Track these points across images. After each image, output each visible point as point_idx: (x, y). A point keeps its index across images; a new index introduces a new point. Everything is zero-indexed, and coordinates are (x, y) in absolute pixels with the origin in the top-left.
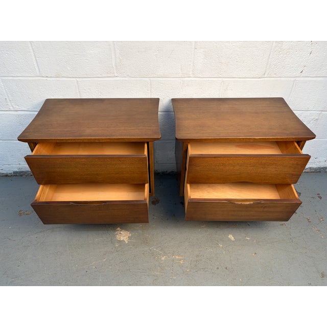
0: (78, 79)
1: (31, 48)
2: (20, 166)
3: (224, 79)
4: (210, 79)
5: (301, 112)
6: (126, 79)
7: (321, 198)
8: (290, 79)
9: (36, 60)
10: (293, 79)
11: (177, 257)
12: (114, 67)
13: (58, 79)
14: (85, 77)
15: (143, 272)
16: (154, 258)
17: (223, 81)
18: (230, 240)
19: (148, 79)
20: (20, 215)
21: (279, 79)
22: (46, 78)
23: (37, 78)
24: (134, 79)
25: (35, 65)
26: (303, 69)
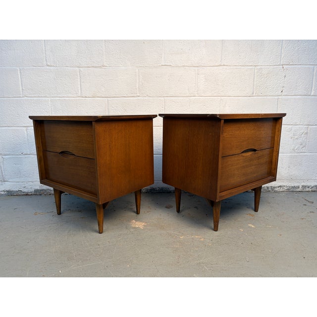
0: (109, 99)
1: (79, 75)
3: (222, 98)
6: (146, 98)
8: (274, 97)
9: (81, 84)
11: (197, 237)
12: (138, 89)
13: (94, 98)
14: (115, 97)
16: (172, 237)
18: (250, 227)
20: (36, 214)
21: (265, 97)
22: (85, 98)
23: (78, 98)
24: (152, 98)
25: (79, 88)
26: (282, 89)
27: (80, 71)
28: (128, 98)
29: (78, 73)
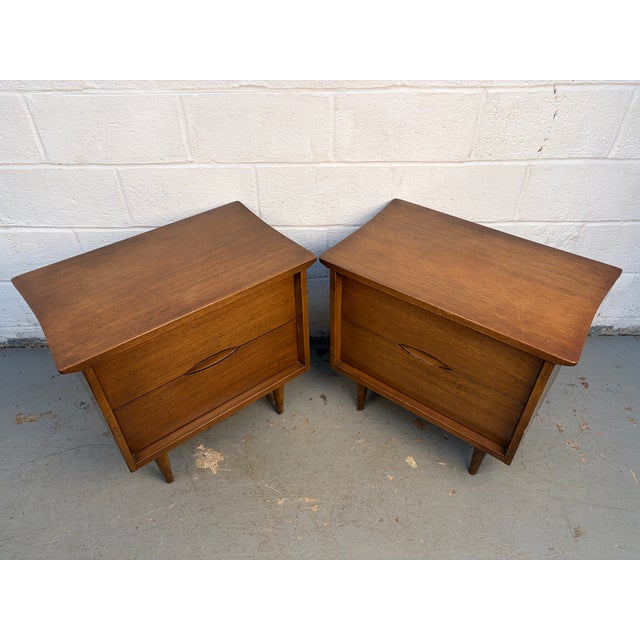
0: (118, 168)
1: (27, 112)
2: (21, 330)
4: (367, 165)
5: (545, 224)
6: (210, 166)
7: (586, 385)
8: (517, 163)
9: (38, 133)
10: (524, 164)
11: (307, 500)
12: (186, 145)
13: (81, 167)
14: (132, 164)
15: (242, 529)
16: (265, 501)
17: (393, 169)
18: (408, 467)
19: (250, 166)
20: (19, 421)
21: (497, 163)
22: (59, 167)
23: (42, 167)
24: (224, 166)
25: (38, 144)
26: (541, 144)
27: (27, 101)
28: (166, 167)
29: (25, 107)
